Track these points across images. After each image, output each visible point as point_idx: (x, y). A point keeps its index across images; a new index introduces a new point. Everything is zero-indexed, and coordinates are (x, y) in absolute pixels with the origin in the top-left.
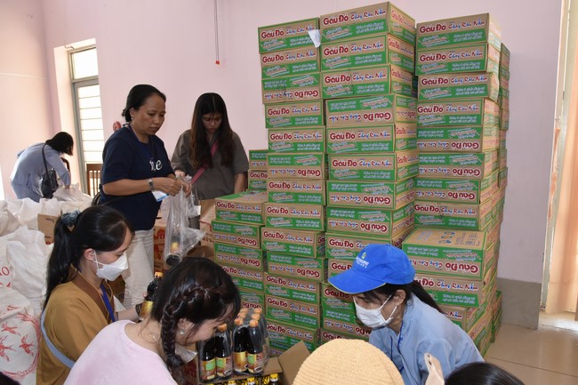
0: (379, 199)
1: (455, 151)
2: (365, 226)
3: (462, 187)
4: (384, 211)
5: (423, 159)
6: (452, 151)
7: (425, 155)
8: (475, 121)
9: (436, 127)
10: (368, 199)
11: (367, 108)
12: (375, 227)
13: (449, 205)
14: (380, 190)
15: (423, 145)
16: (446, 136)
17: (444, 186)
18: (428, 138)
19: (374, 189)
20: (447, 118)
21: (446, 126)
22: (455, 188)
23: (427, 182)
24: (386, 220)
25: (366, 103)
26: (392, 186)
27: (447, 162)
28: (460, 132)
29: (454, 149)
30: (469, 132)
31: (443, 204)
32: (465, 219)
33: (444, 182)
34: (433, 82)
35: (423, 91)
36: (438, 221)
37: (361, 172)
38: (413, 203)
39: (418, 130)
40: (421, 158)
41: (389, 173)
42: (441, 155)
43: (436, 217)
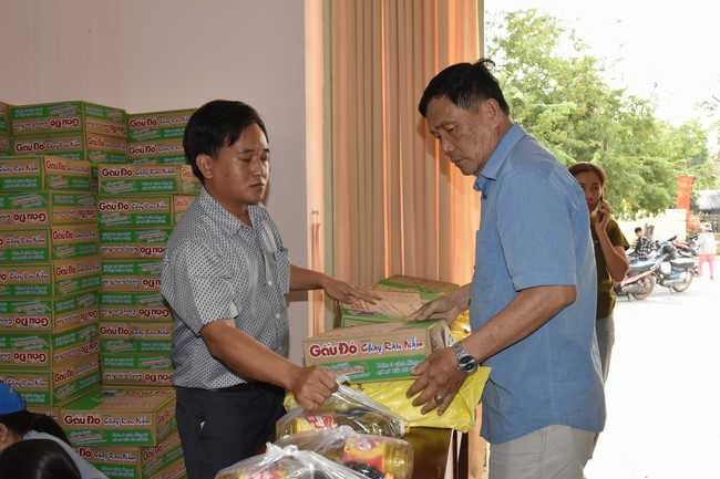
0: (34, 321)
1: (144, 258)
2: (19, 357)
3: (155, 302)
4: (43, 335)
5: (107, 268)
6: (141, 258)
7: (108, 264)
8: (163, 221)
9: (122, 228)
10: (21, 321)
11: (17, 207)
12: (32, 356)
13: (140, 325)
14: (35, 309)
15: (108, 250)
16: (134, 239)
17: (134, 302)
18: (113, 241)
19: (28, 308)
20: (133, 216)
21: (133, 227)
22: (146, 304)
23: (114, 297)
24: (45, 347)
25: (16, 200)
26: (49, 304)
27: (136, 272)
28: (148, 235)
29: (143, 255)
30: (158, 234)
31: (133, 325)
32: (159, 342)
33: (133, 296)
34: (115, 173)
35: (104, 183)
36: (129, 347)
37: (12, 287)
38: (96, 325)
39: (101, 232)
40: (105, 266)
41: (45, 288)
42: (129, 263)
43: (126, 341)
